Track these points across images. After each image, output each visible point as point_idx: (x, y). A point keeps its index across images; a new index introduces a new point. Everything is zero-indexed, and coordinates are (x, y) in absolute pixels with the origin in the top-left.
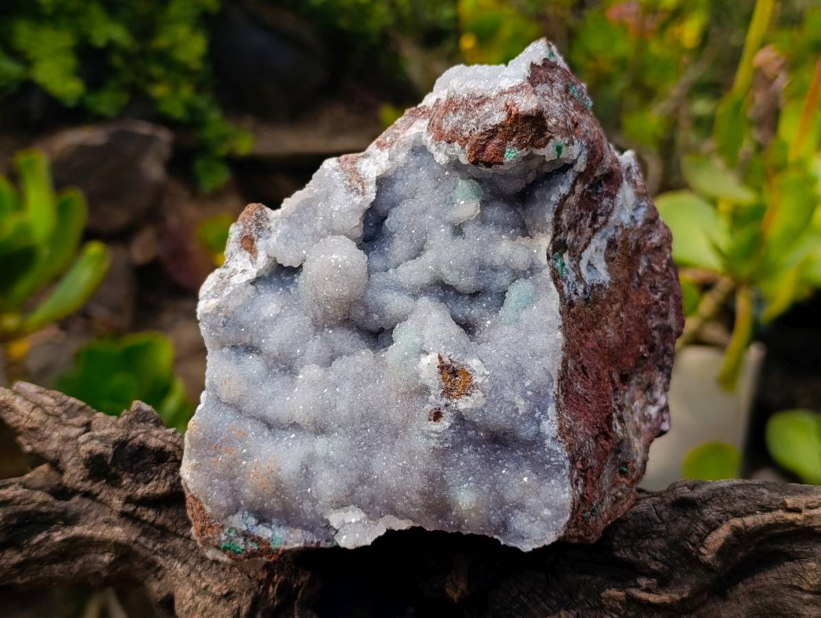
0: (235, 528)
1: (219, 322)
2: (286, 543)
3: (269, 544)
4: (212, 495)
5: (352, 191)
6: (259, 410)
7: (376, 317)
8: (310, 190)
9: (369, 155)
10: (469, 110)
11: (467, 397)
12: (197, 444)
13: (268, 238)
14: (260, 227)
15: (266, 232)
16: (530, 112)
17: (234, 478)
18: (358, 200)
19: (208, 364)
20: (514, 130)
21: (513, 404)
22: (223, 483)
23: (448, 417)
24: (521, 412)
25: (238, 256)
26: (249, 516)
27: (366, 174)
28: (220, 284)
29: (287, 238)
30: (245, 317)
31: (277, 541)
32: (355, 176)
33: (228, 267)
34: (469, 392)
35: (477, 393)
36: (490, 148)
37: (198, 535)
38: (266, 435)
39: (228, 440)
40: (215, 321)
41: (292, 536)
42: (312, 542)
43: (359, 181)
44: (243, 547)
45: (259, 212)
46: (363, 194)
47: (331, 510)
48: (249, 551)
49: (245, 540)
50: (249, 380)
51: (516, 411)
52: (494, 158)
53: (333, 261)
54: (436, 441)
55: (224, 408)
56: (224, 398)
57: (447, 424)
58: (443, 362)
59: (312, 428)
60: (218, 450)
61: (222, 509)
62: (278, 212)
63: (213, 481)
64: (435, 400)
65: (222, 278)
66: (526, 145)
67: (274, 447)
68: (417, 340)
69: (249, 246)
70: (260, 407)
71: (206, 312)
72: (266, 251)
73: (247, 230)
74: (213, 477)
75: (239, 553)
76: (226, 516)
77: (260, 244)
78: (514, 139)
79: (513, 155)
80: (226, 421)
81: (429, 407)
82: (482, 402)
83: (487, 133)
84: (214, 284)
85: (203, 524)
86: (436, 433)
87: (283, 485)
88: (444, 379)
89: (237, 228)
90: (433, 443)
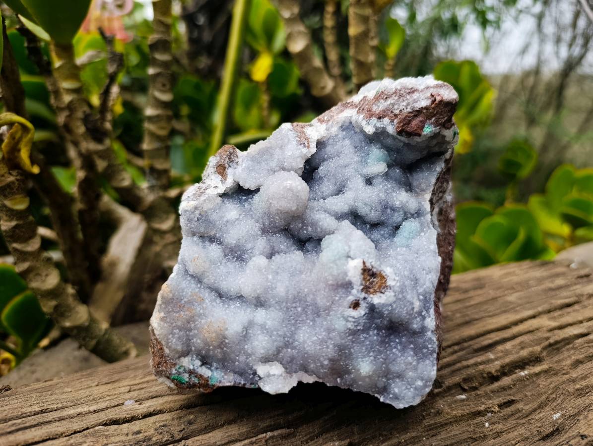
0: (184, 367)
1: (194, 217)
2: (220, 382)
3: (208, 381)
4: (172, 341)
5: (301, 144)
6: (215, 283)
7: (310, 229)
8: (269, 141)
9: (313, 125)
10: (401, 96)
11: (382, 295)
12: (167, 302)
13: (235, 168)
14: (231, 160)
15: (234, 164)
16: (451, 101)
17: (190, 330)
18: (305, 150)
19: (182, 246)
20: (435, 112)
21: (412, 304)
22: (181, 333)
23: (364, 308)
24: (415, 310)
25: (213, 177)
26: (196, 359)
27: (311, 136)
28: (198, 193)
29: (250, 170)
30: (214, 217)
31: (214, 380)
32: (304, 135)
33: (205, 183)
34: (383, 291)
35: (389, 292)
36: (414, 123)
37: (155, 367)
38: (218, 302)
39: (190, 302)
40: (192, 216)
41: (226, 377)
42: (240, 383)
43: (306, 139)
44: (187, 380)
45: (232, 151)
46: (308, 147)
47: (260, 363)
48: (191, 383)
49: (190, 376)
50: (211, 261)
51: (413, 308)
52: (416, 130)
53: (288, 185)
54: (352, 323)
55: (189, 278)
56: (191, 271)
57: (363, 313)
58: (365, 266)
59: (254, 302)
60: (181, 308)
61: (177, 352)
62: (245, 153)
63: (174, 331)
64: (356, 293)
65: (200, 189)
66: (440, 124)
67: (224, 312)
68: (346, 248)
69: (222, 171)
70: (216, 282)
71: (186, 209)
72: (233, 176)
73: (222, 161)
74: (175, 328)
75: (184, 383)
76: (179, 357)
77: (229, 171)
78: (433, 119)
79: (429, 130)
80: (189, 288)
81: (351, 298)
82: (392, 299)
83: (414, 113)
84: (194, 192)
85: (160, 360)
86: (354, 318)
87: (227, 341)
88: (364, 279)
89: (215, 158)
90: (350, 325)
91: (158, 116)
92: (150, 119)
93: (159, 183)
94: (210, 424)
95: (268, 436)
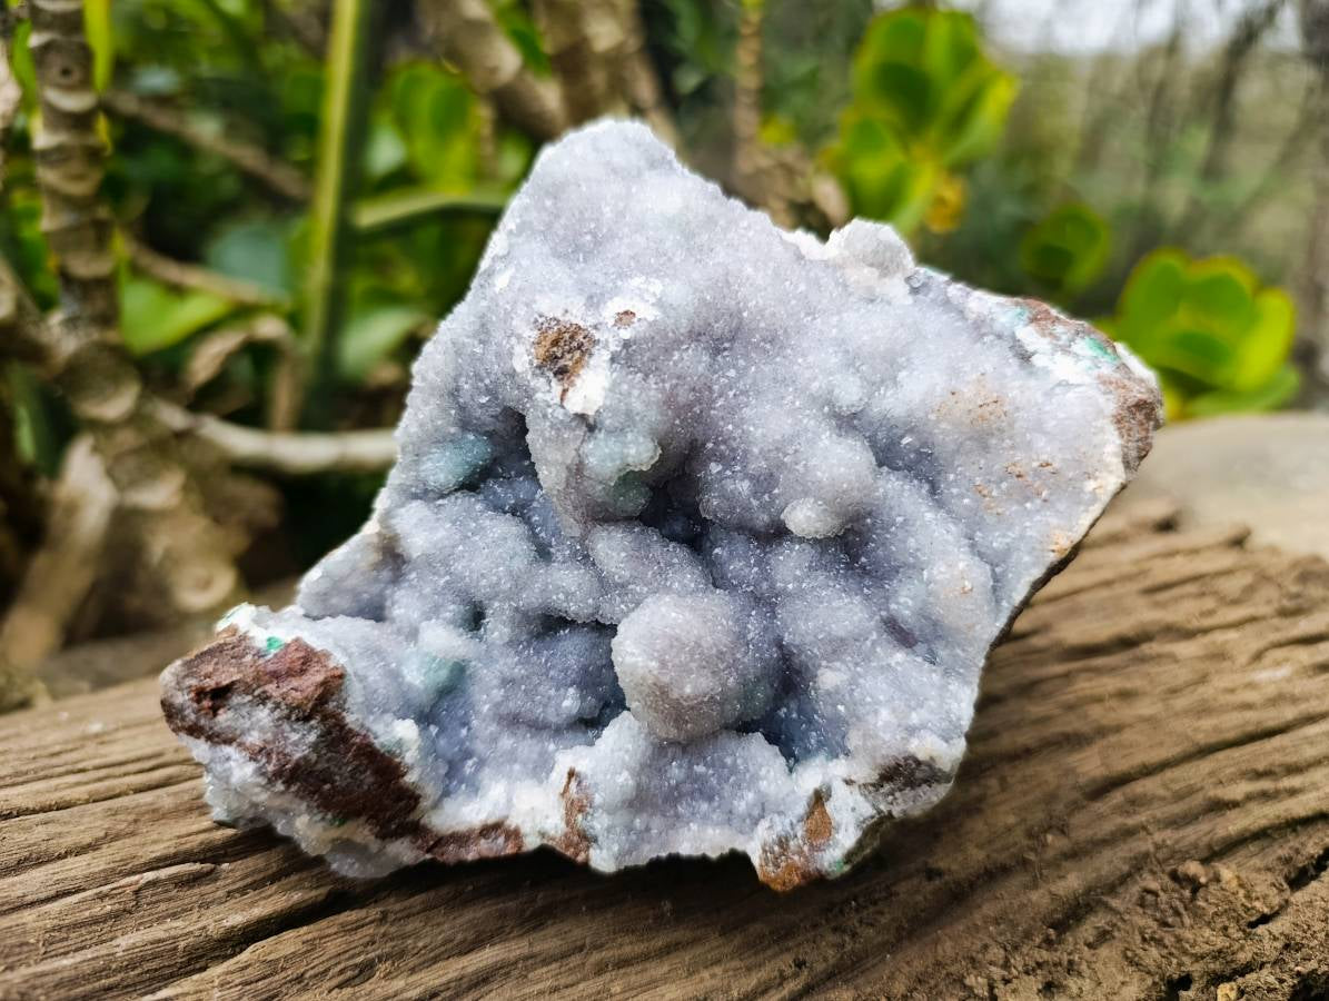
91: (59, 149)
92: (46, 156)
93: (88, 311)
94: (31, 855)
95: (142, 882)
